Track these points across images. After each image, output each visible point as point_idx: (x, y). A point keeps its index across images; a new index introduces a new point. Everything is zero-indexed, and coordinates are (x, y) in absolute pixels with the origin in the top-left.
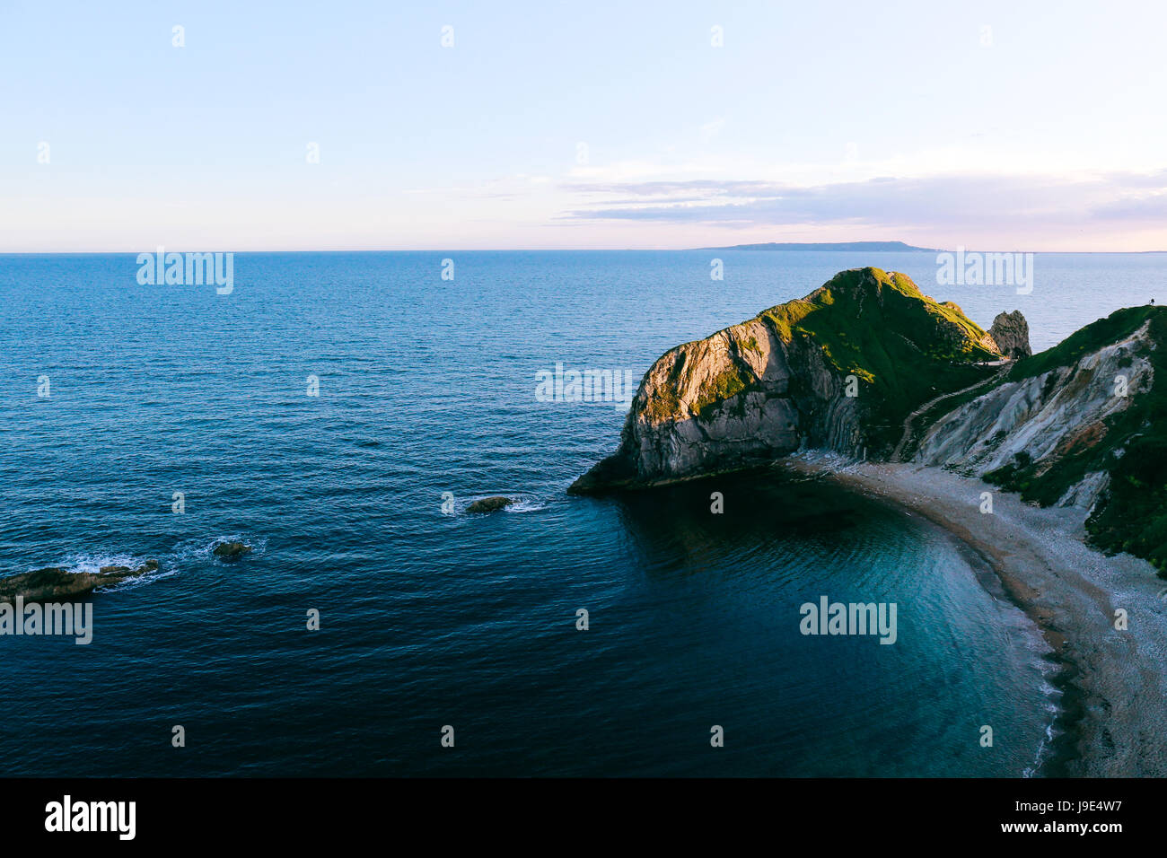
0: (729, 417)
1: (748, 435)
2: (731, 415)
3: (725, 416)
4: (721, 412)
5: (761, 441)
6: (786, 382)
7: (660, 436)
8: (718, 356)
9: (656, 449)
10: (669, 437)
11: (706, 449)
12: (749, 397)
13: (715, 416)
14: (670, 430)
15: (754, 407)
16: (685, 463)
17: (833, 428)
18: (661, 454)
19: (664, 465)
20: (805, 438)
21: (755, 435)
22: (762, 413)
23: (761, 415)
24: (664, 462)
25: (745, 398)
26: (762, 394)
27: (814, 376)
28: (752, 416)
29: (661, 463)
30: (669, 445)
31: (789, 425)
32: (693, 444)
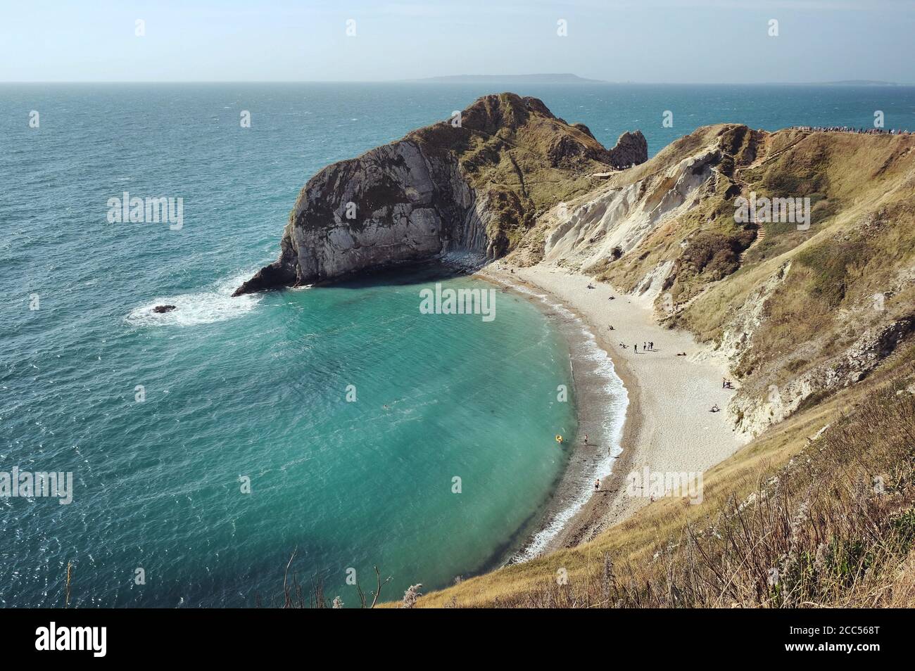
0: (379, 226)
1: (396, 241)
2: (381, 224)
3: (375, 225)
4: (372, 221)
5: (408, 245)
6: (431, 194)
7: (315, 244)
8: (368, 172)
9: (312, 256)
10: (323, 245)
11: (358, 254)
12: (396, 208)
13: (366, 225)
14: (325, 239)
15: (401, 217)
16: (338, 267)
17: (470, 232)
18: (317, 261)
19: (320, 269)
20: (447, 242)
21: (402, 241)
22: (408, 221)
23: (408, 224)
24: (320, 267)
25: (393, 209)
26: (408, 205)
27: (455, 189)
28: (400, 224)
29: (317, 269)
30: (323, 252)
31: (433, 231)
32: (345, 251)
